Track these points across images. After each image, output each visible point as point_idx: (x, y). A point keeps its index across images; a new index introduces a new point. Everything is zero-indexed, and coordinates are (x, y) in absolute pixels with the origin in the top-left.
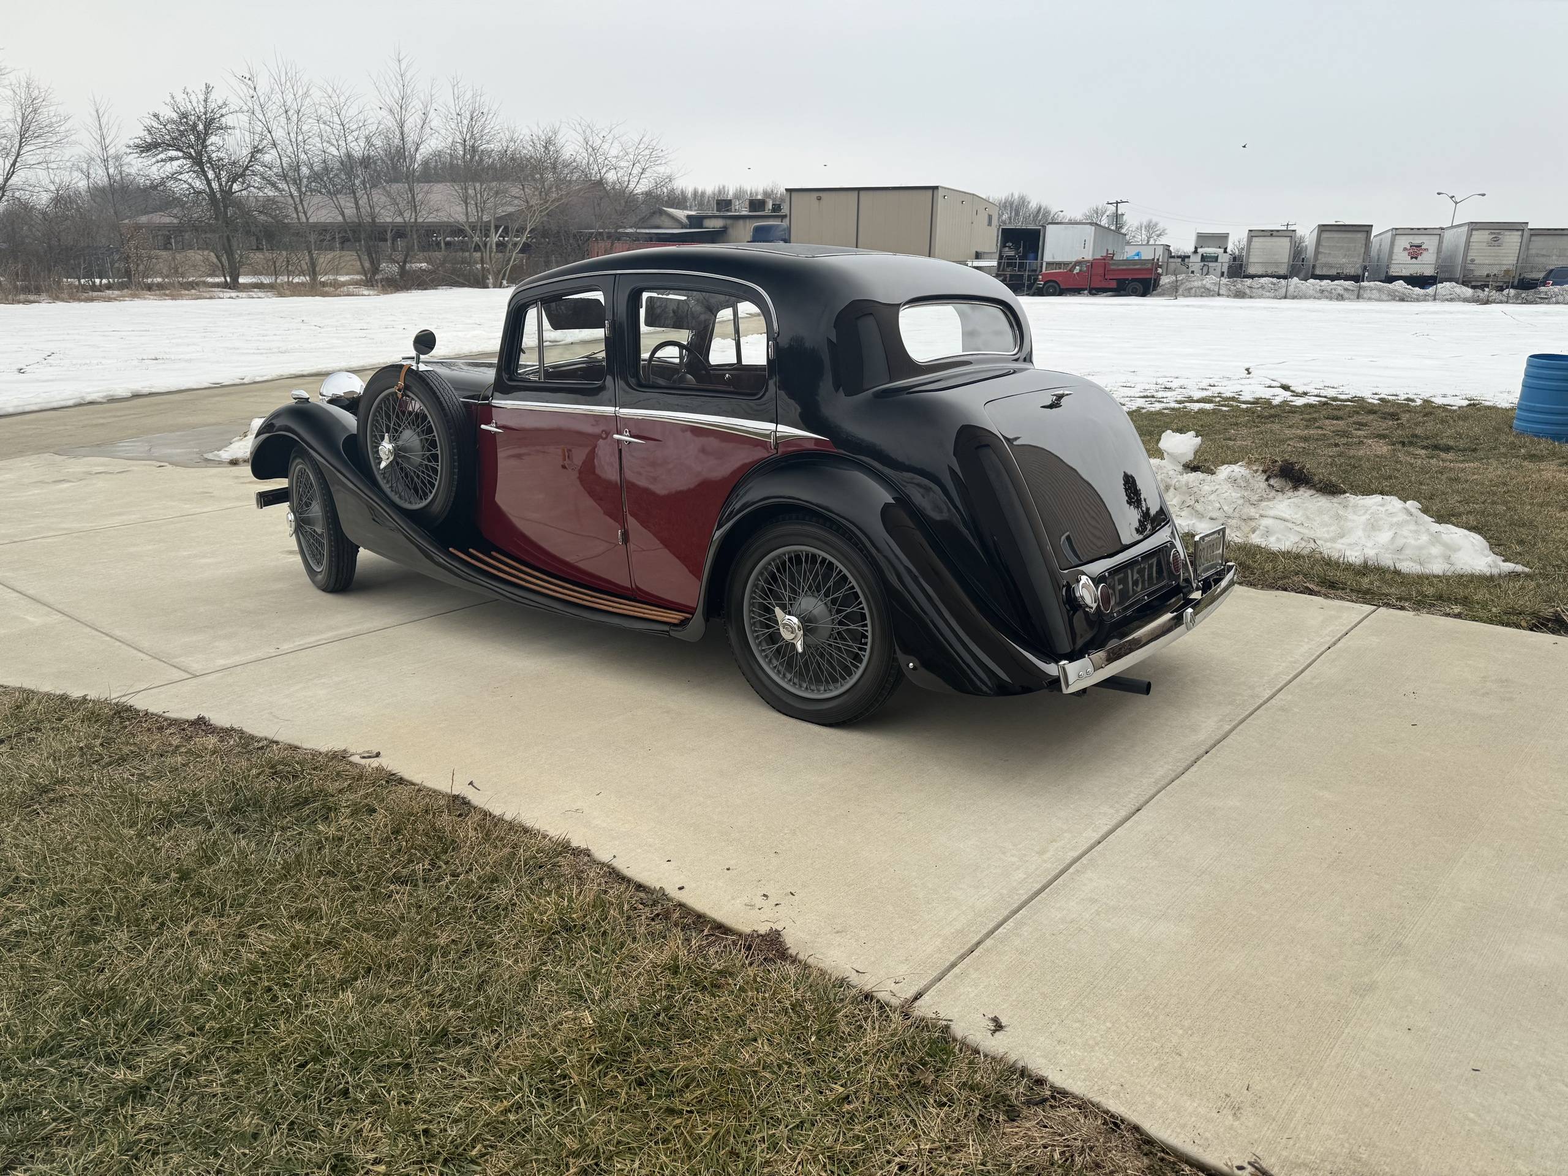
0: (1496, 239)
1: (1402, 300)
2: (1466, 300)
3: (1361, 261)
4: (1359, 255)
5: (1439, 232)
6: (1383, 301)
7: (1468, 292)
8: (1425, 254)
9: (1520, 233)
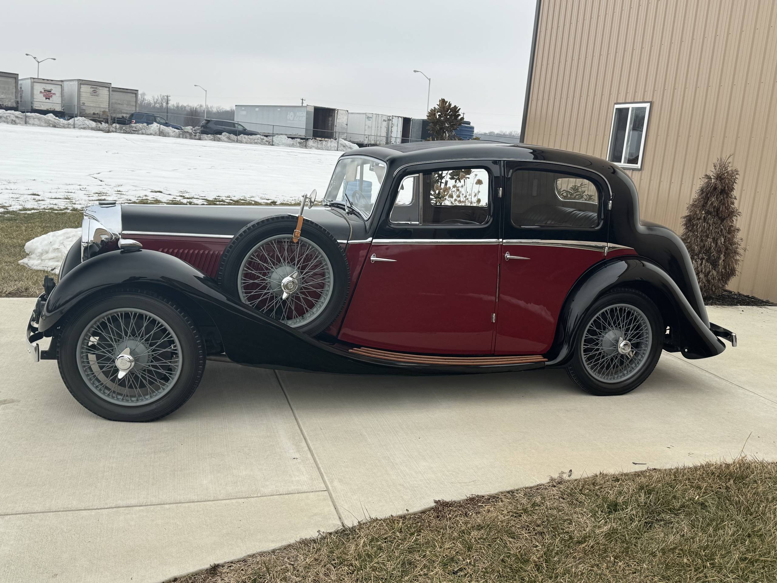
0: (95, 92)
1: (55, 126)
2: (92, 129)
3: (14, 97)
4: (12, 93)
5: (60, 83)
6: (42, 126)
7: (93, 124)
8: (54, 96)
9: (107, 89)
